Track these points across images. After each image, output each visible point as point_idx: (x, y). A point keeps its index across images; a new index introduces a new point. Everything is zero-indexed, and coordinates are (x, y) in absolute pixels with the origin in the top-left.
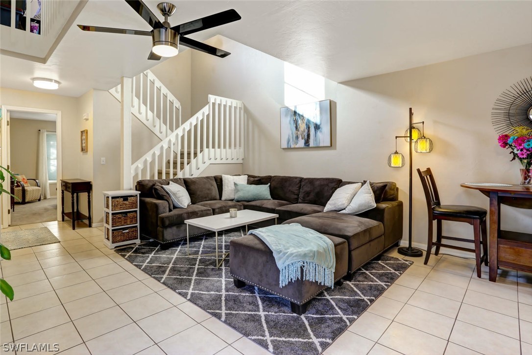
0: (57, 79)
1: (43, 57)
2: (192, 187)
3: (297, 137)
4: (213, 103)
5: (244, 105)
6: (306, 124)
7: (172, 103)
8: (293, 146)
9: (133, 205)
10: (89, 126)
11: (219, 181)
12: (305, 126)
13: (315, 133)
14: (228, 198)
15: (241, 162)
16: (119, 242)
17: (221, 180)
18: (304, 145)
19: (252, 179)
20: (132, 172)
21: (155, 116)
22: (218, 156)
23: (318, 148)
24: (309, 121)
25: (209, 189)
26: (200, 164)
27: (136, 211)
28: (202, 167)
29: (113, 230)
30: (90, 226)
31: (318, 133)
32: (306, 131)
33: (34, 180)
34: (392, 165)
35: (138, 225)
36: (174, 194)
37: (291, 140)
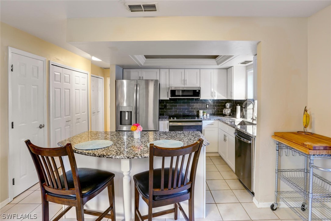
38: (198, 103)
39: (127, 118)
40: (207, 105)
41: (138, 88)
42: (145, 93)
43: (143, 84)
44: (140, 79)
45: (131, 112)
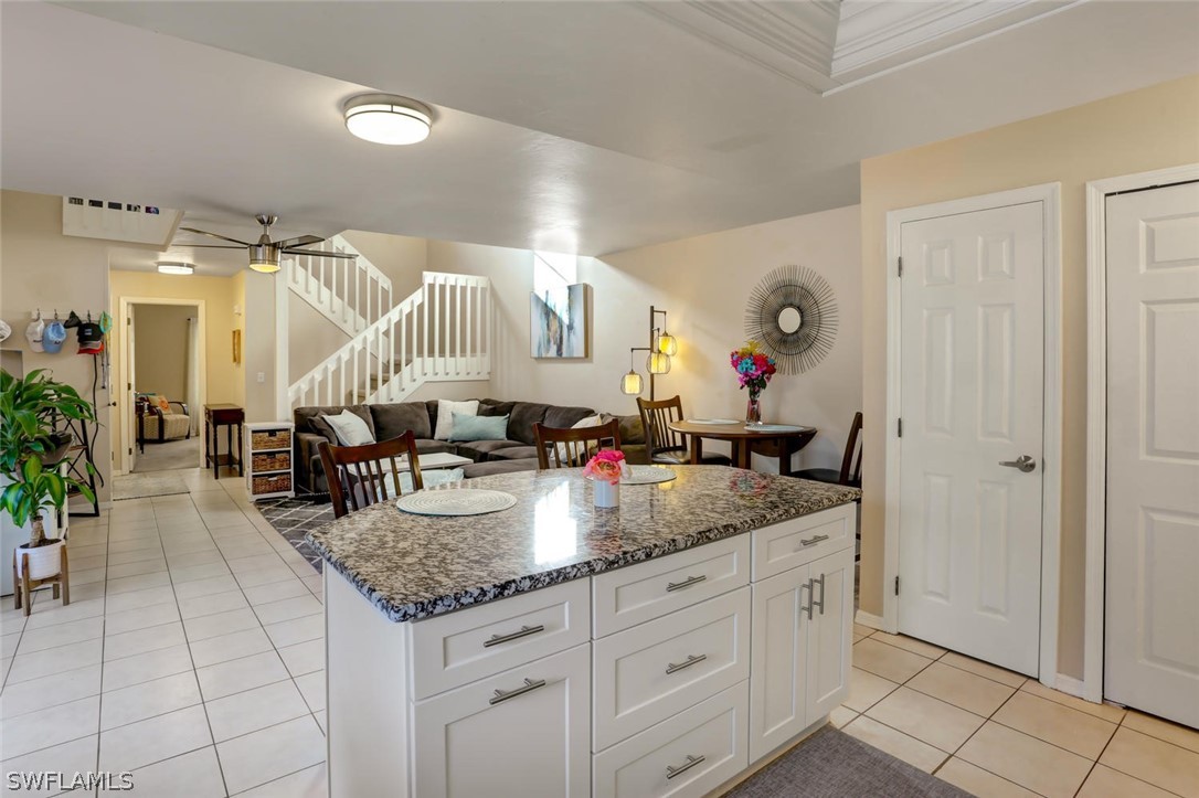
0: (190, 261)
1: (162, 243)
2: (383, 419)
4: (430, 285)
5: (491, 286)
7: (375, 282)
8: (544, 356)
9: (284, 442)
10: (241, 325)
11: (432, 409)
14: (444, 436)
15: (487, 377)
16: (263, 493)
17: (437, 406)
19: (485, 406)
20: (290, 394)
21: (346, 304)
22: (440, 369)
23: (572, 359)
25: (411, 422)
26: (407, 383)
27: (289, 452)
28: (410, 387)
29: (254, 476)
30: (241, 475)
31: (572, 337)
33: (180, 403)
34: (627, 392)
35: (292, 470)
36: (340, 428)
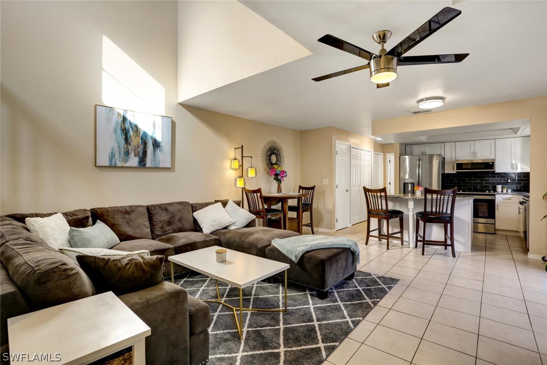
3: (127, 153)
6: (142, 139)
8: (119, 164)
12: (140, 142)
13: (154, 151)
18: (138, 164)
23: (156, 168)
24: (145, 134)
31: (158, 152)
32: (142, 147)
34: (238, 186)
37: (117, 156)
38: (495, 177)
39: (410, 189)
40: (508, 179)
41: (421, 163)
42: (428, 167)
43: (426, 159)
44: (423, 154)
45: (414, 183)
